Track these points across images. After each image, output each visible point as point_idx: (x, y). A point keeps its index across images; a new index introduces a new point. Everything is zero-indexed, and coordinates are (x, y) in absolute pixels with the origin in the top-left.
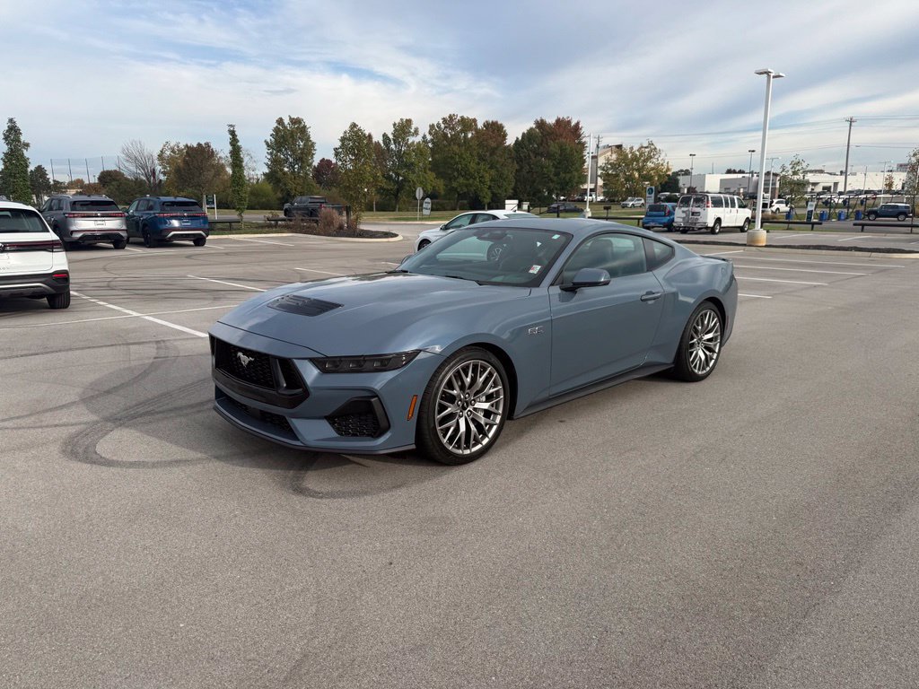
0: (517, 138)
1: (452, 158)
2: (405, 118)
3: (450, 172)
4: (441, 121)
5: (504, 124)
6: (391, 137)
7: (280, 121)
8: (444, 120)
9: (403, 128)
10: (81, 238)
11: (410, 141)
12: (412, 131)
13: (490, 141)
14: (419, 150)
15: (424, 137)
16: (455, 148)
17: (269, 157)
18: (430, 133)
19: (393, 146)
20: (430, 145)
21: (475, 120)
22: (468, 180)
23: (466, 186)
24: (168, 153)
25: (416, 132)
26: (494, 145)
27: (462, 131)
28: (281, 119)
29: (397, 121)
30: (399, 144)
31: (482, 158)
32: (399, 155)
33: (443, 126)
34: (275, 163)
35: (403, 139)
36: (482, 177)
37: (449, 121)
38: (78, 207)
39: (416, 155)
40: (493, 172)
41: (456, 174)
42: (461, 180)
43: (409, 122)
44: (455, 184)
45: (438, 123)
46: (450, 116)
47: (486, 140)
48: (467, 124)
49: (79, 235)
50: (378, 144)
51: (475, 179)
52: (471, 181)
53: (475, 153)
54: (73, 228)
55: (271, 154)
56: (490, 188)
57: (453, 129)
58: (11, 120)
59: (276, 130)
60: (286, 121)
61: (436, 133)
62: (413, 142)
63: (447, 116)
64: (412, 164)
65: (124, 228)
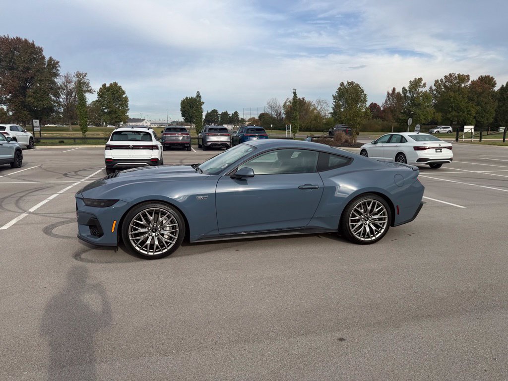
0: (503, 86)
1: (448, 99)
2: (418, 77)
3: (446, 108)
4: (443, 78)
5: (494, 77)
6: (407, 89)
7: (342, 84)
8: (446, 77)
9: (416, 84)
10: (211, 145)
11: (420, 91)
12: (422, 85)
13: (477, 89)
14: (426, 96)
15: (431, 88)
16: (452, 94)
17: (334, 103)
18: (435, 85)
19: (408, 94)
20: (435, 92)
21: (468, 76)
22: (459, 113)
23: (457, 116)
24: (288, 104)
25: (425, 85)
26: (480, 90)
27: (457, 83)
28: (343, 83)
29: (413, 79)
30: (413, 93)
31: (470, 99)
32: (413, 99)
33: (444, 81)
34: (337, 107)
35: (415, 90)
36: (470, 111)
37: (450, 78)
38: (212, 131)
39: (423, 99)
40: (478, 108)
41: (450, 109)
42: (454, 113)
43: (420, 80)
44: (449, 116)
45: (442, 79)
46: (450, 75)
47: (475, 88)
48: (463, 78)
49: (210, 143)
50: (399, 93)
51: (464, 112)
52: (461, 114)
53: (466, 96)
54: (208, 140)
55: (335, 102)
56: (475, 117)
57: (451, 82)
58: (198, 92)
59: (339, 89)
60: (345, 84)
61: (439, 85)
62: (422, 92)
63: (448, 75)
64: (419, 104)
65: (229, 140)
